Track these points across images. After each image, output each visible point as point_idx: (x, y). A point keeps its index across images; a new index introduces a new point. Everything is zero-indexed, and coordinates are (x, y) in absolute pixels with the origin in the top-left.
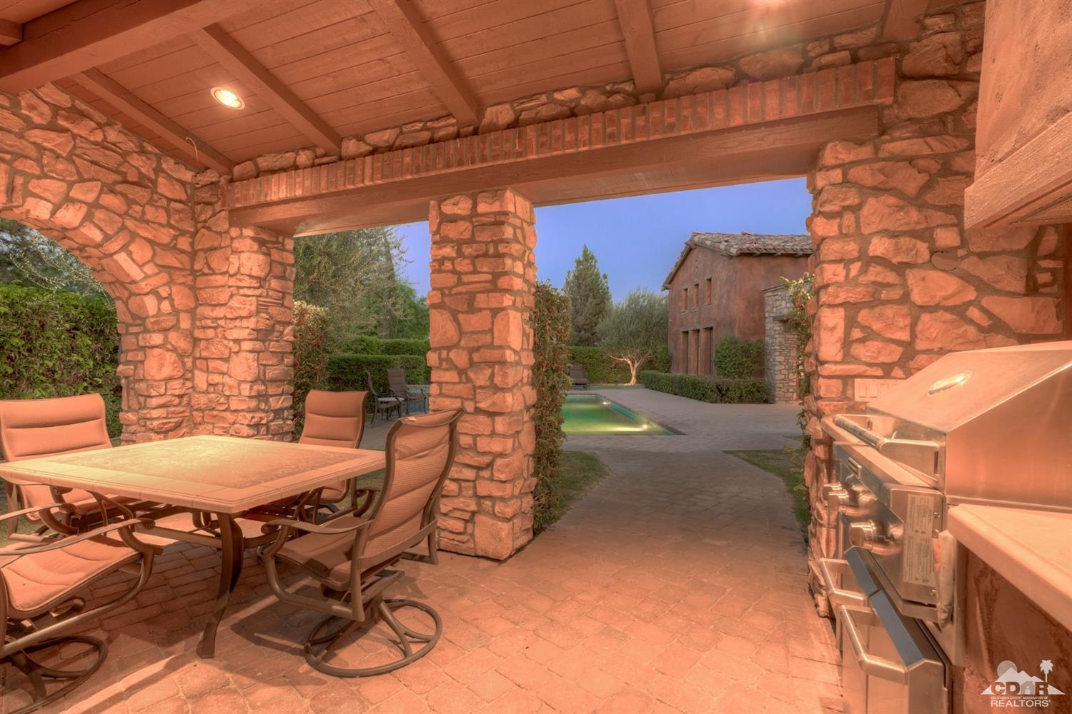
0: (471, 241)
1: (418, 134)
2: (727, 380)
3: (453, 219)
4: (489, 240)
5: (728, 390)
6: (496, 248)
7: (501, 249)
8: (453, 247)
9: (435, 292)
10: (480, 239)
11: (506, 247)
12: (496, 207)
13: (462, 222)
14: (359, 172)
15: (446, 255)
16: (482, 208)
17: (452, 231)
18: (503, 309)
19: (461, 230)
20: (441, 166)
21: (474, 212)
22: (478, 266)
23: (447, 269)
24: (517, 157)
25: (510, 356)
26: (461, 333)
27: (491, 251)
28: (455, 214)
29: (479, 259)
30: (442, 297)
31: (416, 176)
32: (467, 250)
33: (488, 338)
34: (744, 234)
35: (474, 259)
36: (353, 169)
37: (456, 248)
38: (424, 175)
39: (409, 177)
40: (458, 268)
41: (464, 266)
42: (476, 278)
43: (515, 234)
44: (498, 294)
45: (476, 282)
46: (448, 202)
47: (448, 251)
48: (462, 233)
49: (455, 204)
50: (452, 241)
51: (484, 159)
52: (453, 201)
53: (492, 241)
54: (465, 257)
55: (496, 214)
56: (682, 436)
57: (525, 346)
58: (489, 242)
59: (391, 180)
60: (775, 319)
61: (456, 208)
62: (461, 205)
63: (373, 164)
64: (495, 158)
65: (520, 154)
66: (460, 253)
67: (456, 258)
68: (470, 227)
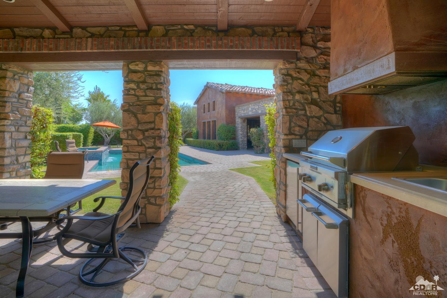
0: (144, 82)
1: (117, 32)
2: (223, 141)
3: (135, 72)
4: (153, 82)
5: (223, 145)
6: (156, 86)
7: (159, 86)
8: (135, 84)
9: (125, 104)
10: (149, 81)
11: (161, 86)
12: (157, 68)
13: (140, 73)
14: (84, 45)
15: (131, 87)
16: (150, 68)
17: (135, 77)
18: (160, 113)
19: (139, 77)
20: (130, 48)
21: (145, 70)
22: (147, 93)
23: (132, 94)
24: (168, 49)
25: (163, 134)
26: (139, 123)
27: (154, 87)
28: (136, 70)
29: (148, 90)
30: (129, 106)
31: (116, 51)
32: (143, 86)
33: (152, 126)
34: (226, 84)
35: (145, 90)
36: (80, 43)
37: (137, 84)
38: (120, 50)
39: (113, 51)
40: (137, 94)
41: (140, 93)
42: (147, 98)
43: (164, 80)
44: (157, 106)
45: (147, 100)
46: (133, 64)
47: (133, 86)
48: (139, 78)
49: (137, 65)
50: (134, 81)
51: (152, 48)
52: (135, 63)
53: (155, 83)
54: (141, 89)
55: (156, 71)
56: (208, 165)
57: (167, 129)
58: (153, 83)
59: (103, 51)
60: (239, 117)
61: (136, 67)
62: (140, 66)
63: (92, 42)
64: (157, 48)
65: (169, 48)
66: (138, 87)
67: (136, 89)
68: (144, 76)
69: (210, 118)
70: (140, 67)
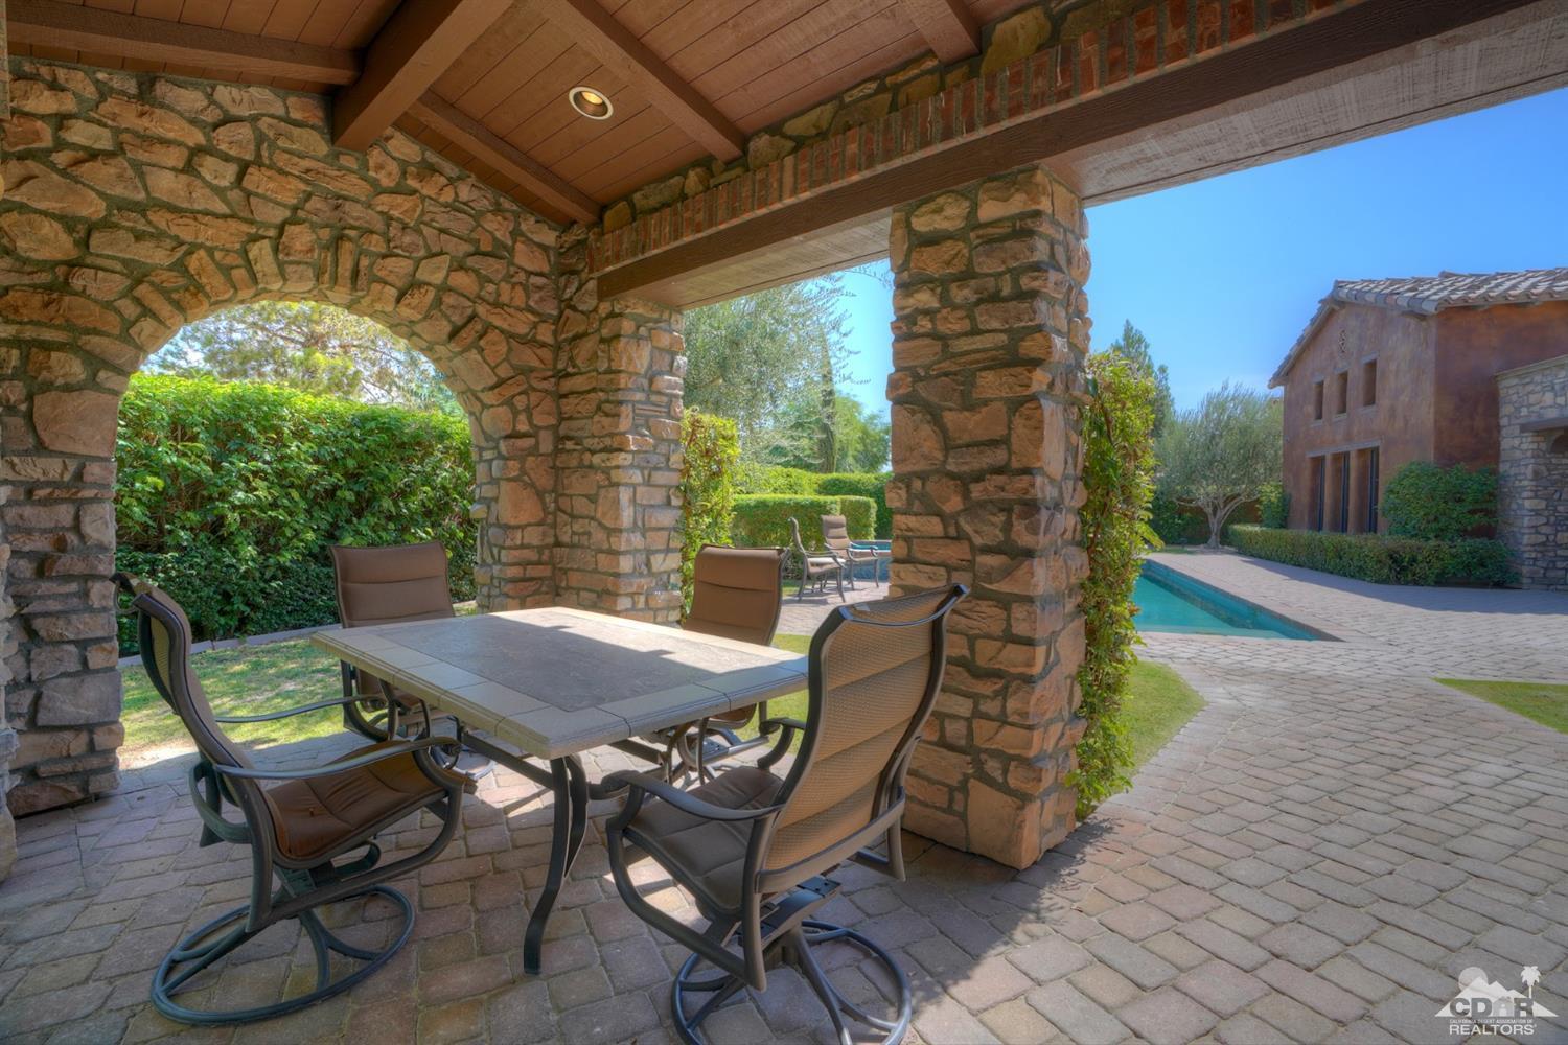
0: (966, 276)
1: (868, 102)
2: (1413, 542)
3: (933, 240)
4: (1002, 268)
5: (1414, 560)
6: (1016, 281)
7: (1026, 283)
8: (932, 290)
9: (900, 374)
10: (986, 270)
11: (1036, 279)
12: (1017, 204)
13: (949, 243)
14: (775, 185)
15: (920, 306)
16: (989, 210)
17: (932, 262)
18: (1033, 398)
19: (946, 257)
20: (910, 147)
21: (972, 223)
22: (980, 319)
23: (922, 331)
24: (1058, 101)
25: (1044, 490)
26: (948, 446)
27: (1006, 291)
28: (936, 231)
29: (982, 306)
30: (914, 382)
31: (867, 174)
32: (961, 294)
33: (999, 456)
34: (1445, 275)
35: (970, 310)
36: (764, 183)
37: (939, 290)
38: (880, 169)
39: (856, 178)
40: (942, 328)
41: (953, 324)
42: (979, 342)
43: (1052, 255)
44: (1020, 369)
45: (978, 351)
46: (924, 209)
47: (925, 298)
48: (948, 264)
49: (939, 211)
50: (931, 280)
51: (992, 118)
52: (932, 206)
53: (1009, 270)
54: (955, 307)
55: (1012, 218)
56: (1317, 645)
57: (1070, 471)
58: (1001, 274)
59: (825, 188)
60: (1521, 428)
61: (937, 218)
62: (949, 212)
63: (795, 167)
64: (1014, 111)
65: (1066, 94)
66: (945, 300)
67: (938, 311)
68: (965, 251)
69: (1349, 438)
70: (947, 215)
